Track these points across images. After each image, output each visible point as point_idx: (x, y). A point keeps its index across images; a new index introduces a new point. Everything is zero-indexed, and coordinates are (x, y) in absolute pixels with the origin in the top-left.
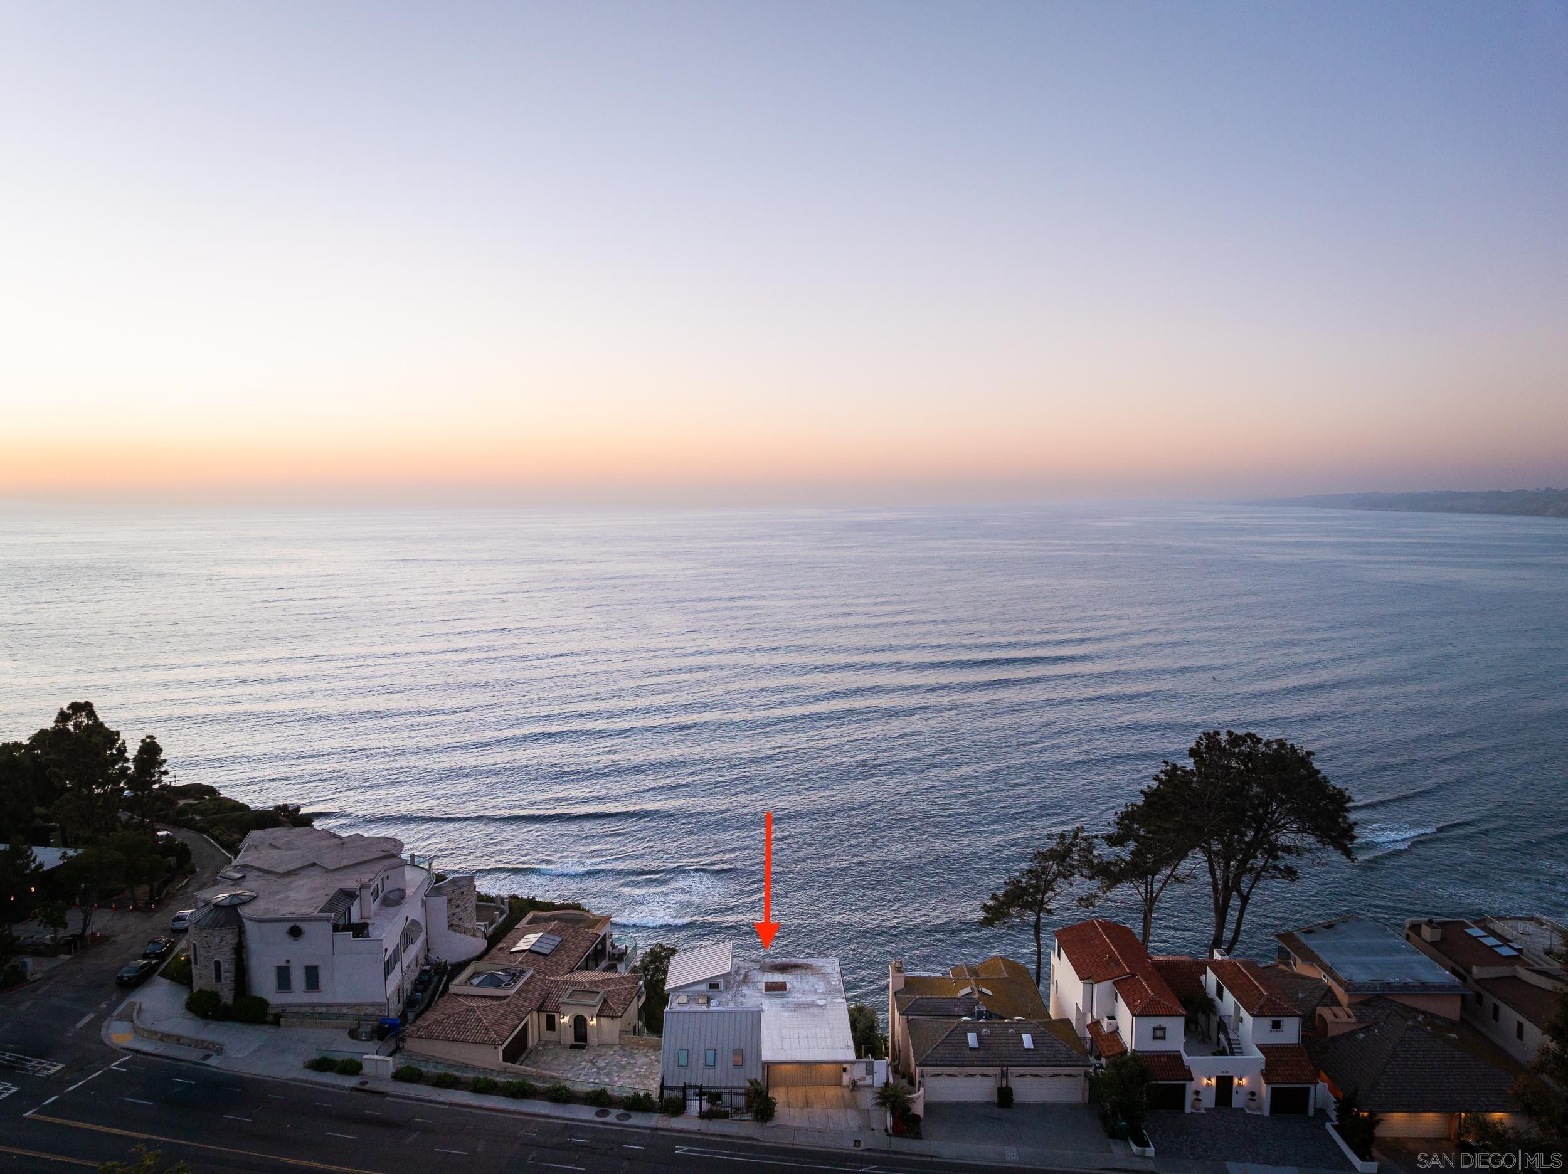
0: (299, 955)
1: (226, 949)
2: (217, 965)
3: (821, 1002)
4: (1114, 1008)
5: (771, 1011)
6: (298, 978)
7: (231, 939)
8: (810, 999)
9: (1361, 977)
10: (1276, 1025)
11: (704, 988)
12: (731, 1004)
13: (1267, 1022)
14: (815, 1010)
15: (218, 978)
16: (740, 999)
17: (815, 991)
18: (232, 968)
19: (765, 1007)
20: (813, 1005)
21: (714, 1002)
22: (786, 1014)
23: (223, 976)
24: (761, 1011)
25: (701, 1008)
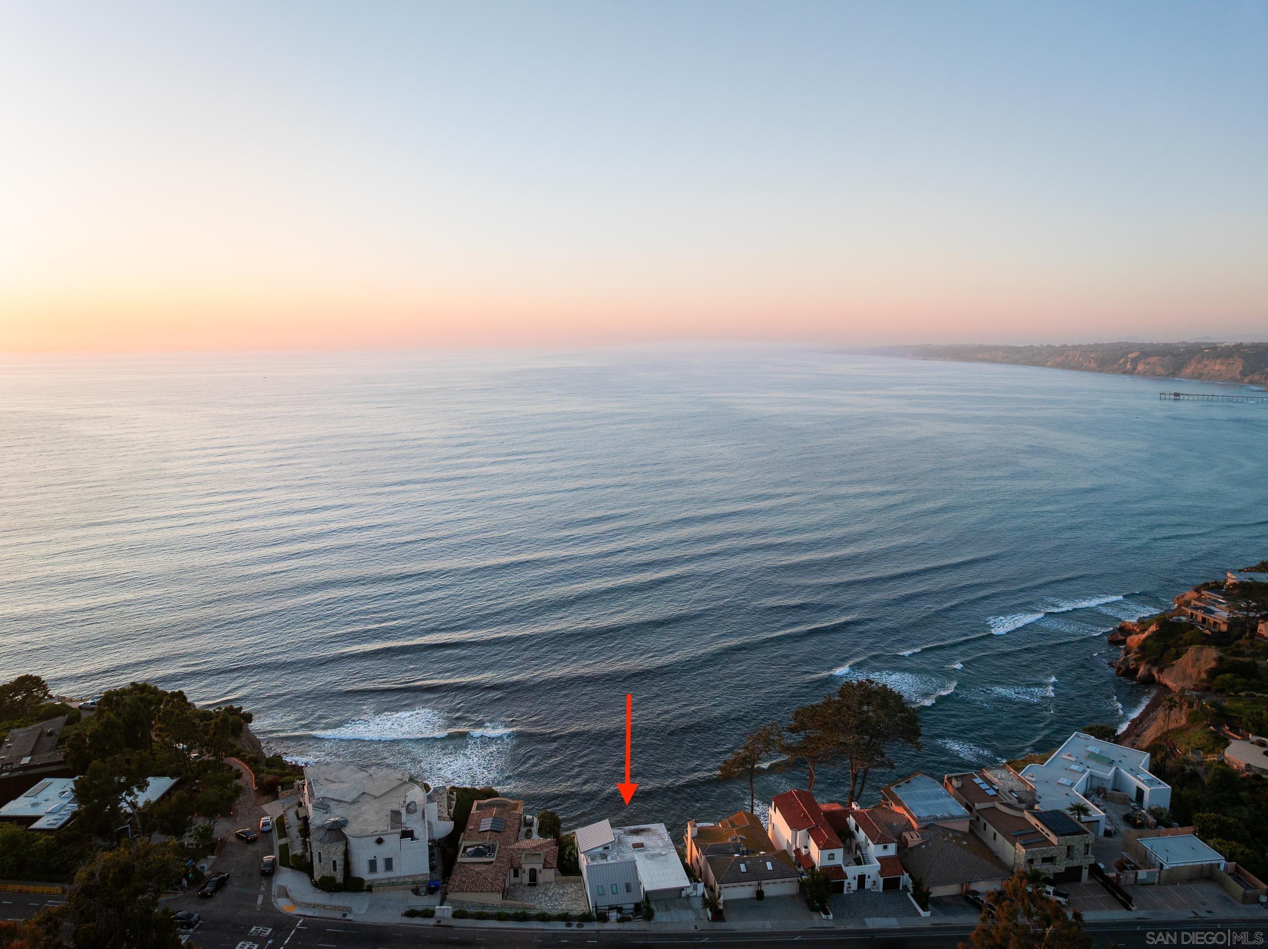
0: (380, 853)
1: (339, 853)
2: (334, 862)
3: (663, 853)
4: (807, 842)
5: (641, 860)
6: (381, 865)
7: (342, 848)
8: (658, 851)
9: (924, 814)
10: (885, 847)
11: (601, 849)
12: (618, 859)
13: (881, 846)
14: (661, 858)
15: (335, 869)
16: (621, 854)
17: (658, 846)
18: (342, 863)
19: (637, 858)
20: (660, 855)
21: (609, 858)
22: (649, 862)
23: (338, 868)
24: (635, 861)
25: (604, 862)
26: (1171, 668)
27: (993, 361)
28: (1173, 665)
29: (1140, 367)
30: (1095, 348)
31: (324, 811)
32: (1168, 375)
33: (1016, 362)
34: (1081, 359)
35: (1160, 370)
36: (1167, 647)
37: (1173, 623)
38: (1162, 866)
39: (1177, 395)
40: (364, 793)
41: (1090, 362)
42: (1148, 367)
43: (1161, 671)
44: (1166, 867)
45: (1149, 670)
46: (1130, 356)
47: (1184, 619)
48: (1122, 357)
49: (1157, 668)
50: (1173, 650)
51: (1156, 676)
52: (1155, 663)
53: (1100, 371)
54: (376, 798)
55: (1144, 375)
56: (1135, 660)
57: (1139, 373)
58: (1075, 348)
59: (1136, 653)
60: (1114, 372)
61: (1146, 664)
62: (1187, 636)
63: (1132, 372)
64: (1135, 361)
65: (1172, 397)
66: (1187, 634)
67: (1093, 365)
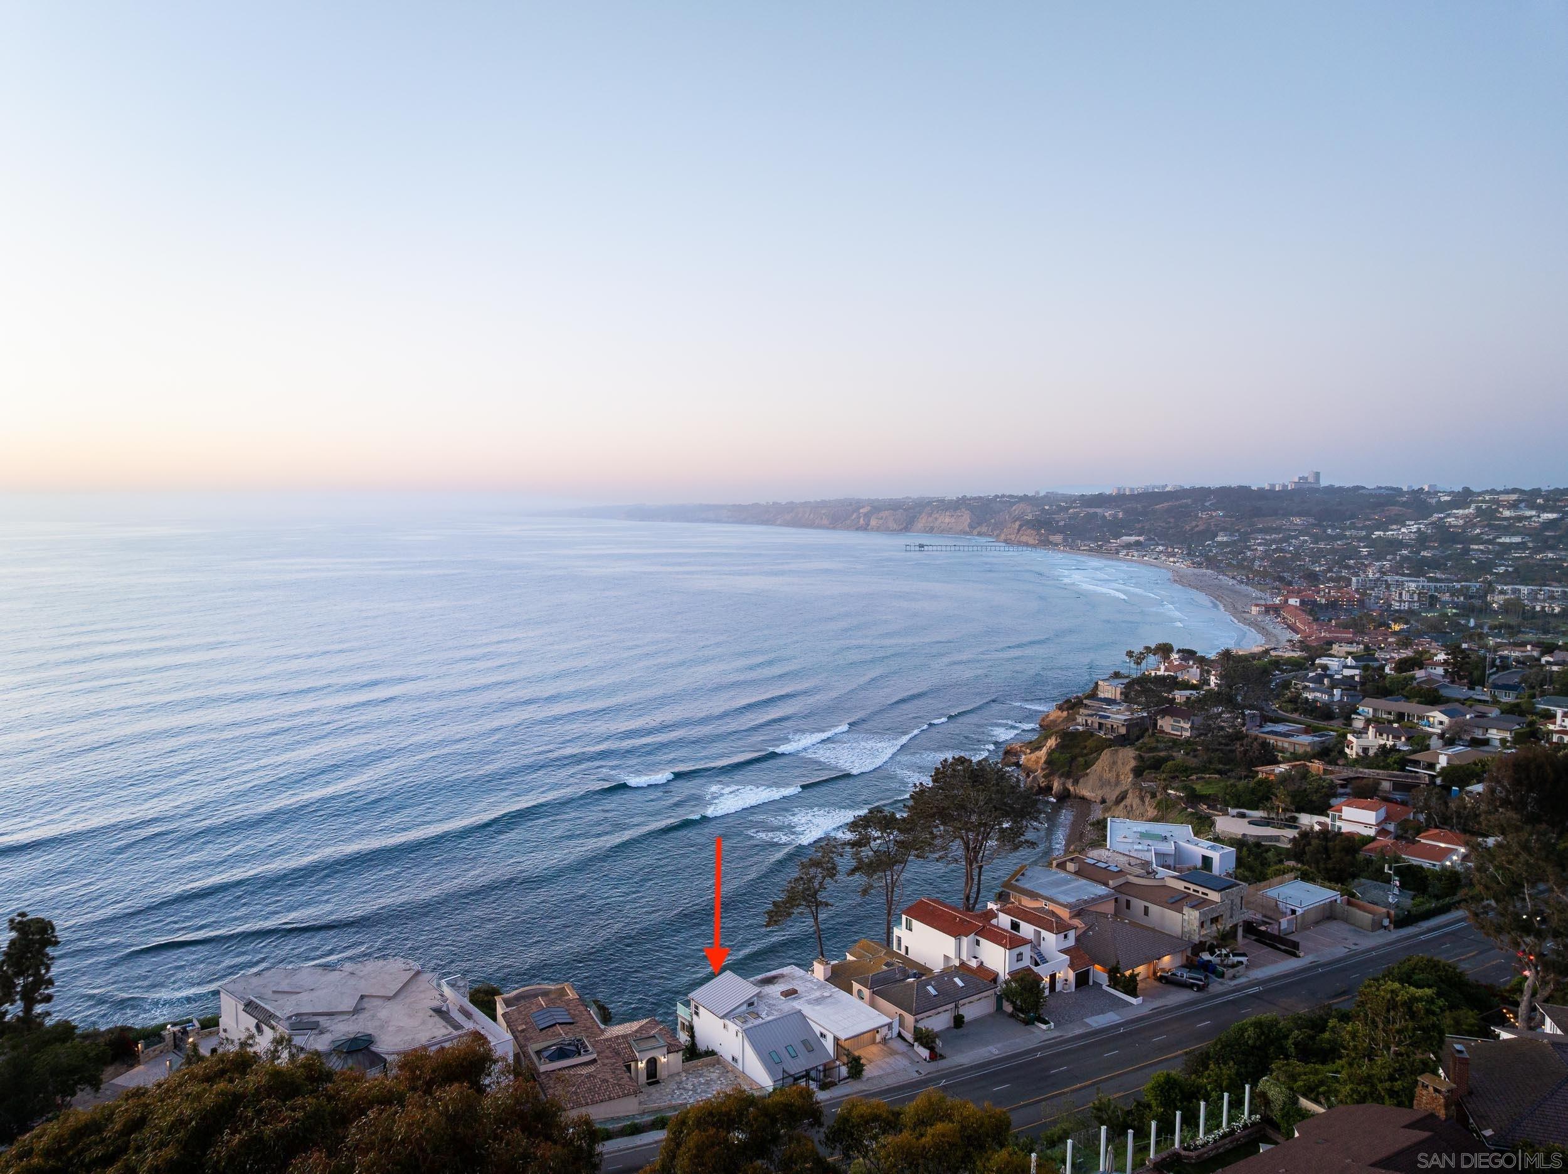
3: (825, 995)
5: (805, 1008)
8: (817, 994)
9: (1072, 900)
10: (1066, 936)
11: (745, 1007)
12: (776, 1013)
13: (1062, 935)
16: (776, 1007)
17: (812, 988)
19: (799, 1007)
20: (825, 997)
21: (763, 1015)
24: (800, 1011)
25: (760, 1021)
26: (1085, 779)
27: (718, 521)
28: (1087, 774)
29: (873, 522)
30: (824, 504)
31: (316, 1032)
32: (901, 530)
33: (743, 522)
34: (812, 515)
35: (892, 525)
36: (1073, 759)
37: (1072, 733)
38: (1293, 912)
39: (921, 546)
40: (362, 997)
41: (822, 518)
42: (881, 522)
43: (1076, 782)
44: (1299, 911)
45: (1064, 784)
46: (861, 511)
47: (1080, 728)
48: (854, 512)
49: (1071, 780)
50: (1081, 760)
51: (1071, 789)
52: (1068, 775)
53: (834, 528)
54: (389, 998)
55: (878, 529)
56: (1045, 776)
57: (872, 529)
58: (805, 504)
59: (1043, 769)
60: (848, 528)
61: (1060, 777)
62: (1090, 743)
63: (865, 528)
64: (867, 516)
65: (918, 548)
66: (1090, 741)
67: (825, 522)
